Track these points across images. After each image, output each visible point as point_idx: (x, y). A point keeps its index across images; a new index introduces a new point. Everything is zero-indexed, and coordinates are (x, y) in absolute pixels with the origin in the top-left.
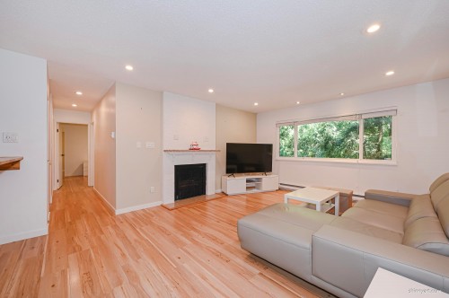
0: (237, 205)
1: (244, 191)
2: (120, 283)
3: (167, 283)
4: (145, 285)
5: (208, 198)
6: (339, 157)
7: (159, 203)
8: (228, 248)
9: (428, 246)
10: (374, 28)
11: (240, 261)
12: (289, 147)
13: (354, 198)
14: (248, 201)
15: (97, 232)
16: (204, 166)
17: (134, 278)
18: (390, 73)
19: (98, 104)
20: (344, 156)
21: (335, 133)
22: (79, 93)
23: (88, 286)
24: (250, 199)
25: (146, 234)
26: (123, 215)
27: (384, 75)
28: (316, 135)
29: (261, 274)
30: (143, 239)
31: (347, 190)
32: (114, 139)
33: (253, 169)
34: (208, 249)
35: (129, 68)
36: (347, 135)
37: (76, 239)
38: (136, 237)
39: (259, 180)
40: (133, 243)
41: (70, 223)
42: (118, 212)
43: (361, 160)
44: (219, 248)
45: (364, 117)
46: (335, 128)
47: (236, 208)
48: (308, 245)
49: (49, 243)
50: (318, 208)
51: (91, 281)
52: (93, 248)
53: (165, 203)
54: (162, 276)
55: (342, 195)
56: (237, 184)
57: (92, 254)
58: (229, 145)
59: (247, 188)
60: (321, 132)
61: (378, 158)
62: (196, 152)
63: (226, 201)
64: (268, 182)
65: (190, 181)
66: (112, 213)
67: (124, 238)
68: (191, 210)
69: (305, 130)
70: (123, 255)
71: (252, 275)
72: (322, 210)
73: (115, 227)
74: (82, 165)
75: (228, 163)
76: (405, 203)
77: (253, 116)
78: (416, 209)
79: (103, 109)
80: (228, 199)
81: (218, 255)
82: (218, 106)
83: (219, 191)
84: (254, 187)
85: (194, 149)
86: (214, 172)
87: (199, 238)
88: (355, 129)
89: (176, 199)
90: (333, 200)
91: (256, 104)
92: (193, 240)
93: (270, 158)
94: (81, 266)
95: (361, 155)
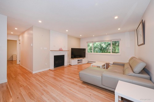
0: (75, 68)
1: (77, 64)
2: (43, 94)
3: (59, 92)
4: (52, 94)
5: (65, 67)
6: (105, 52)
7: (48, 69)
8: (75, 81)
9: (129, 74)
10: (116, 18)
11: (80, 84)
12: (90, 49)
13: (110, 65)
14: (78, 67)
15: (28, 80)
16: (64, 56)
17: (47, 93)
18: (119, 29)
19: (23, 33)
20: (106, 52)
21: (104, 46)
22: (16, 29)
23: (31, 97)
24: (79, 66)
25: (47, 79)
26: (36, 74)
27: (118, 29)
28: (98, 46)
29: (87, 87)
30: (46, 81)
31: (108, 62)
32: (32, 47)
33: (78, 57)
34: (69, 82)
35: (40, 22)
36: (107, 46)
37: (20, 82)
38: (43, 80)
39: (82, 60)
40: (43, 82)
41: (15, 78)
42: (34, 73)
43: (111, 53)
44: (73, 81)
45: (112, 41)
46: (104, 44)
47: (75, 69)
48: (101, 77)
49: (9, 85)
50: (101, 67)
51: (32, 95)
52: (28, 85)
53: (50, 69)
54: (56, 91)
55: (107, 64)
56: (75, 61)
57: (29, 87)
58: (72, 49)
59: (78, 63)
60: (100, 45)
61: (115, 53)
62: (62, 51)
63: (71, 67)
64: (84, 60)
65: (59, 61)
66: (31, 73)
67: (39, 81)
68: (61, 71)
69: (95, 44)
70: (41, 86)
71: (85, 88)
72: (102, 68)
73: (34, 78)
74: (12, 56)
75: (72, 55)
76: (123, 65)
77: (79, 39)
78: (126, 66)
79: (26, 35)
80: (72, 66)
81: (73, 83)
82: (68, 36)
83: (69, 64)
84: (80, 63)
85: (61, 50)
86: (67, 58)
87: (66, 79)
88: (110, 44)
89: (54, 67)
90: (104, 65)
91: (81, 36)
92: (64, 80)
93: (85, 53)
94: (26, 91)
95: (111, 52)
